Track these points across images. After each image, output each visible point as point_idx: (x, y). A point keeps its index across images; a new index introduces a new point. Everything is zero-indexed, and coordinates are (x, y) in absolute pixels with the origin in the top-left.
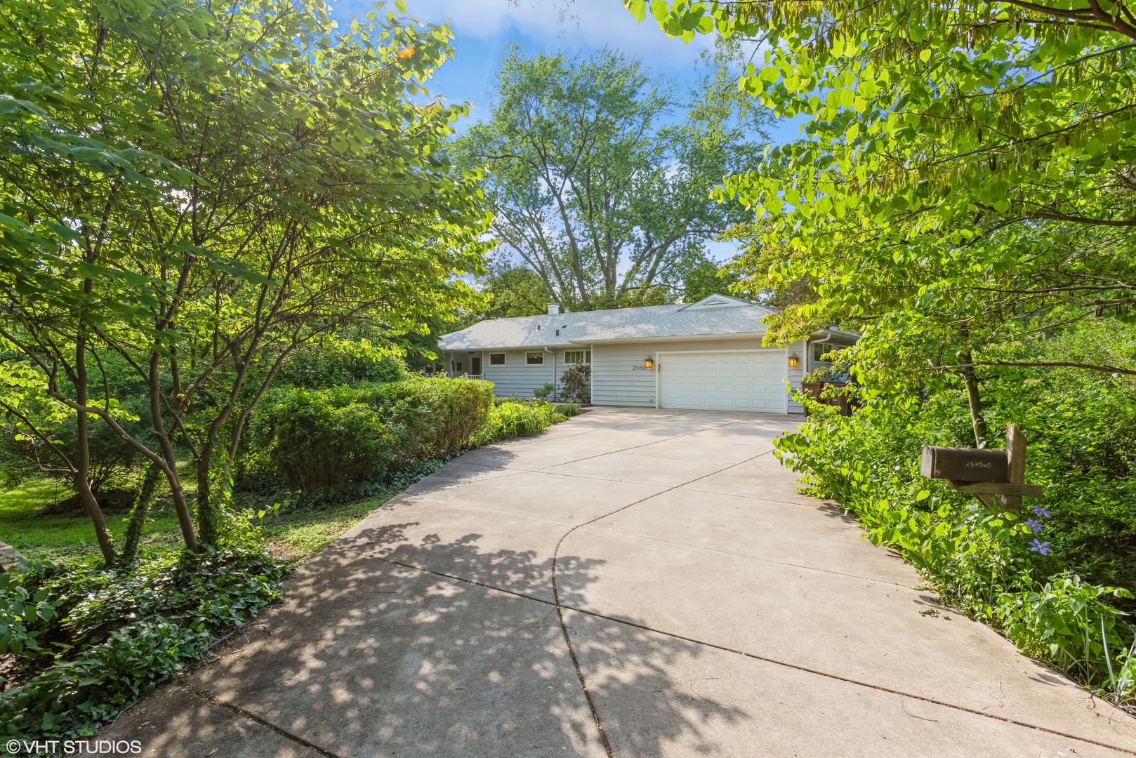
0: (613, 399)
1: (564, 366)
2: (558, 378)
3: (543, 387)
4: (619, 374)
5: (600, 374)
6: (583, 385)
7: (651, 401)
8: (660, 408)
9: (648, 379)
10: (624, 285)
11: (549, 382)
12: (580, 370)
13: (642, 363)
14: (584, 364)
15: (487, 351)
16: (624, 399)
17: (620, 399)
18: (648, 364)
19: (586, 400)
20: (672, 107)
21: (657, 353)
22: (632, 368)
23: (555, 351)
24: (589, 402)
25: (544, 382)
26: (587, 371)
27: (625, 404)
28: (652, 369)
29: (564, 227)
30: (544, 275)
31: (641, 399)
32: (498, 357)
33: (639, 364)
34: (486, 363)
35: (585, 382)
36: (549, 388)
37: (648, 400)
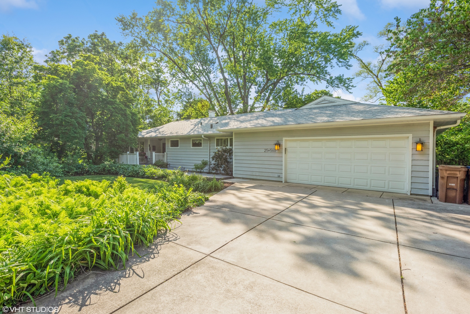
0: (249, 173)
1: (216, 148)
2: (211, 156)
3: (200, 162)
4: (254, 154)
5: (239, 154)
6: (228, 162)
7: (279, 177)
8: (286, 182)
9: (276, 159)
10: (253, 105)
11: (205, 159)
12: (225, 151)
13: (272, 147)
14: (228, 147)
15: (169, 138)
16: (257, 174)
17: (254, 174)
18: (277, 147)
19: (229, 173)
20: (280, 5)
21: (284, 139)
22: (264, 150)
23: (209, 138)
24: (232, 175)
25: (202, 159)
26: (230, 152)
27: (258, 178)
28: (280, 151)
29: (222, 78)
30: (210, 99)
31: (271, 175)
32: (175, 142)
33: (269, 147)
34: (168, 146)
35: (229, 160)
36: (205, 164)
37: (276, 175)
